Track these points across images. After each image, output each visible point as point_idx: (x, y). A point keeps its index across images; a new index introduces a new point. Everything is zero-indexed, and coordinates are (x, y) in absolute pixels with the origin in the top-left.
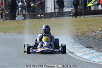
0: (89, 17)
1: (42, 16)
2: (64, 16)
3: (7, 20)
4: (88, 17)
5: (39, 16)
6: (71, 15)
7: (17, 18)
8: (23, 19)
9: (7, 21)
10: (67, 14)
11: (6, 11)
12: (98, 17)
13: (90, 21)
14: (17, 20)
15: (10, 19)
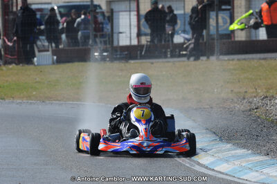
0: (233, 60)
1: (105, 54)
2: (166, 57)
3: (10, 63)
4: (229, 60)
5: (96, 54)
6: (184, 53)
7: (35, 59)
8: (53, 63)
9: (11, 66)
10: (171, 52)
11: (6, 41)
12: (256, 61)
13: (235, 70)
14: (36, 64)
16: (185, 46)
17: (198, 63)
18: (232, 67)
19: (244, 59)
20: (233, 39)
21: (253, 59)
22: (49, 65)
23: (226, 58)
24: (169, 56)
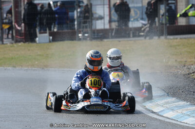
0: (177, 39)
1: (86, 35)
2: (129, 37)
3: (20, 42)
4: (174, 39)
5: (80, 35)
6: (142, 34)
7: (37, 39)
8: (50, 42)
9: (20, 44)
10: (133, 33)
12: (193, 39)
13: (178, 46)
14: (38, 42)
15: (24, 41)
16: (143, 29)
17: (152, 41)
18: (175, 44)
19: (185, 38)
20: (176, 24)
21: (191, 38)
22: (47, 43)
23: (172, 37)
24: (131, 36)
